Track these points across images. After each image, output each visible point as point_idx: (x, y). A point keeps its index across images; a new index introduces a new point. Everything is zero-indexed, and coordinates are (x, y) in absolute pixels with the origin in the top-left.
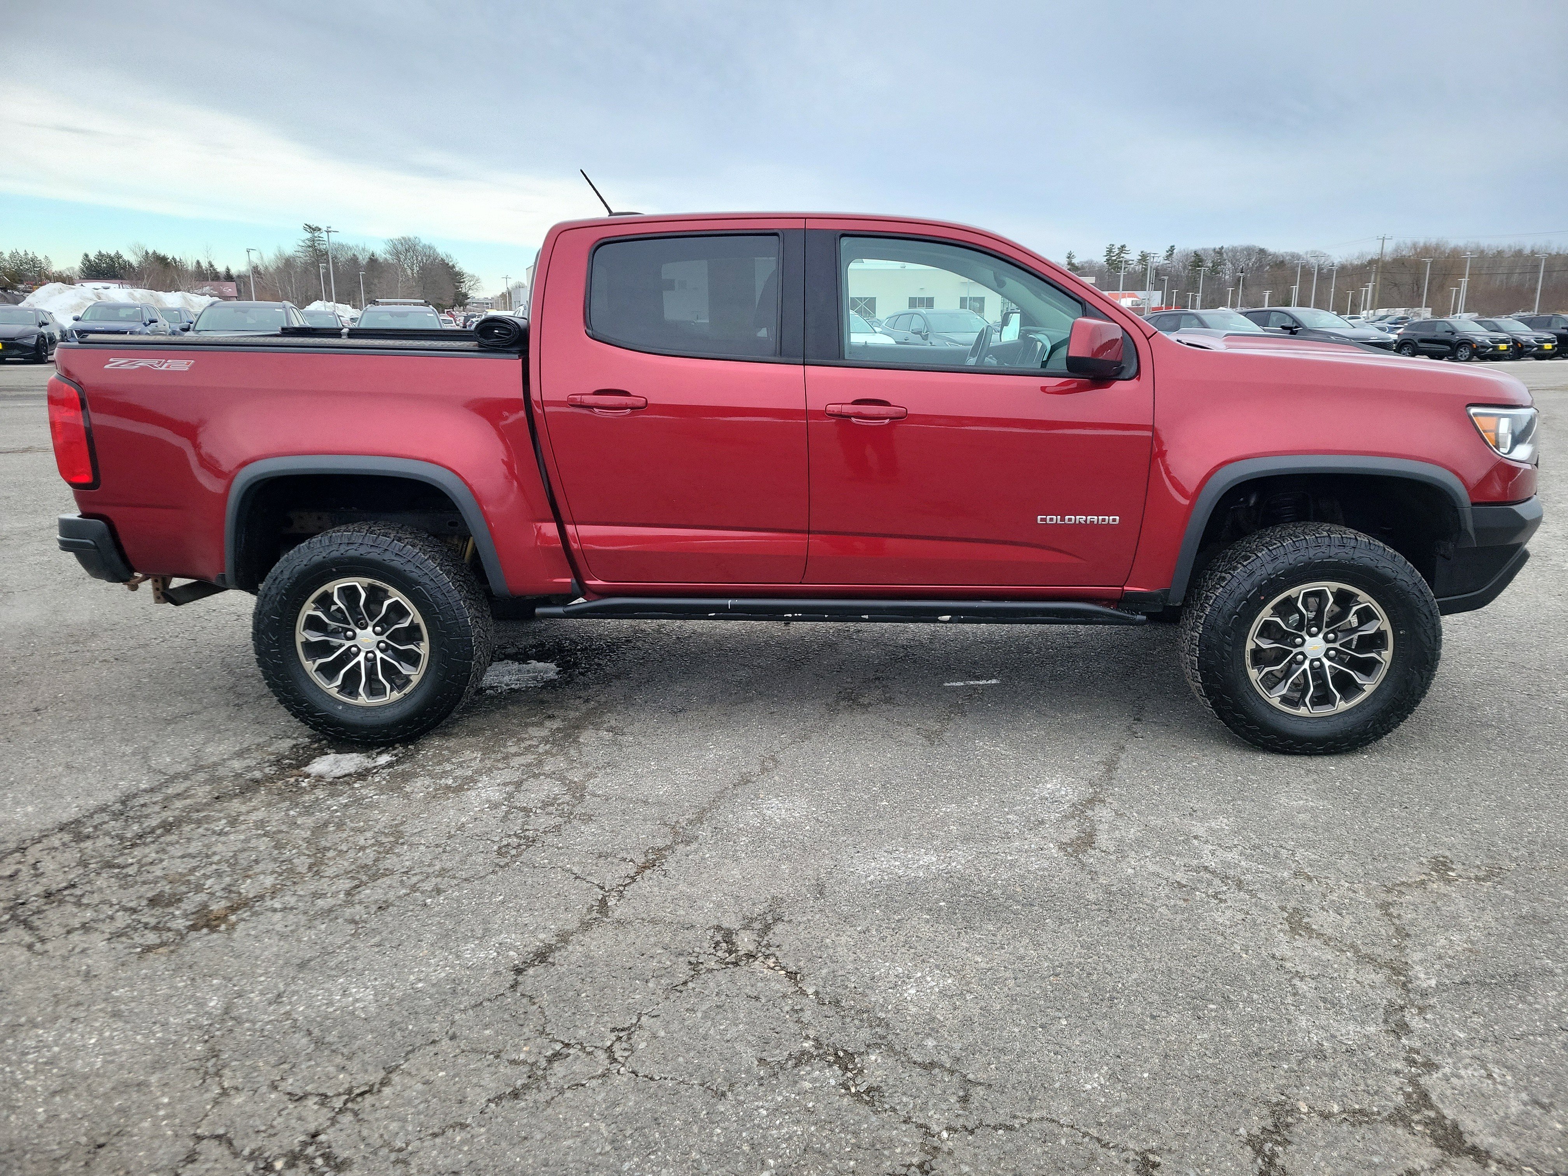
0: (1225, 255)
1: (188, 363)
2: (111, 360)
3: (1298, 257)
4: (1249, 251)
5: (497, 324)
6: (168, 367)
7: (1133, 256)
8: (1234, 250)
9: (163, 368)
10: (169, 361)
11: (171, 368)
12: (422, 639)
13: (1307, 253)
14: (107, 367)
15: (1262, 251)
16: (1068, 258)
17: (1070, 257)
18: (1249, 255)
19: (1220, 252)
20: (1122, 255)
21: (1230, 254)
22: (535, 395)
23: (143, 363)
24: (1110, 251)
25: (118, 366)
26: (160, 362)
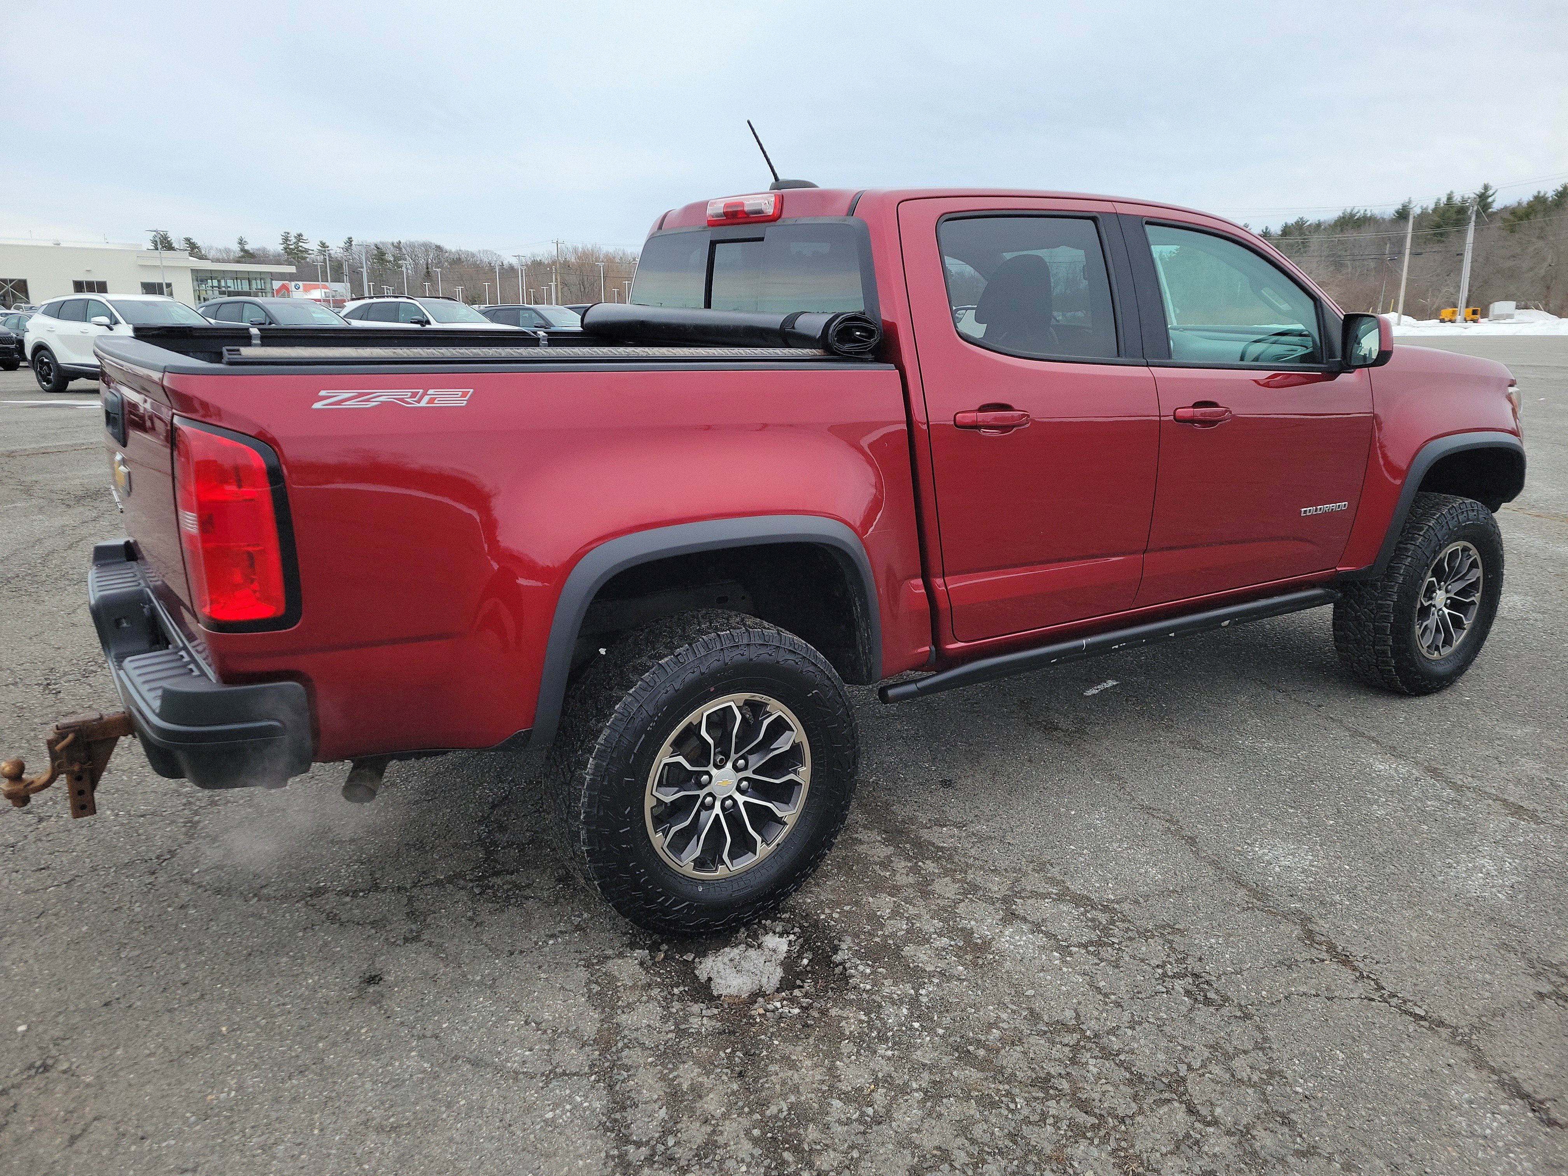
0: (403, 250)
1: (464, 395)
2: (323, 393)
3: (473, 255)
4: (426, 247)
5: (858, 323)
6: (431, 401)
7: (312, 245)
8: (412, 245)
9: (423, 404)
10: (431, 391)
11: (437, 404)
12: (803, 764)
13: (479, 252)
14: (317, 405)
15: (438, 248)
16: (240, 243)
17: (241, 242)
18: (427, 250)
19: (398, 246)
20: (300, 244)
21: (408, 249)
22: (919, 415)
23: (384, 396)
24: (286, 239)
25: (339, 403)
26: (414, 395)
